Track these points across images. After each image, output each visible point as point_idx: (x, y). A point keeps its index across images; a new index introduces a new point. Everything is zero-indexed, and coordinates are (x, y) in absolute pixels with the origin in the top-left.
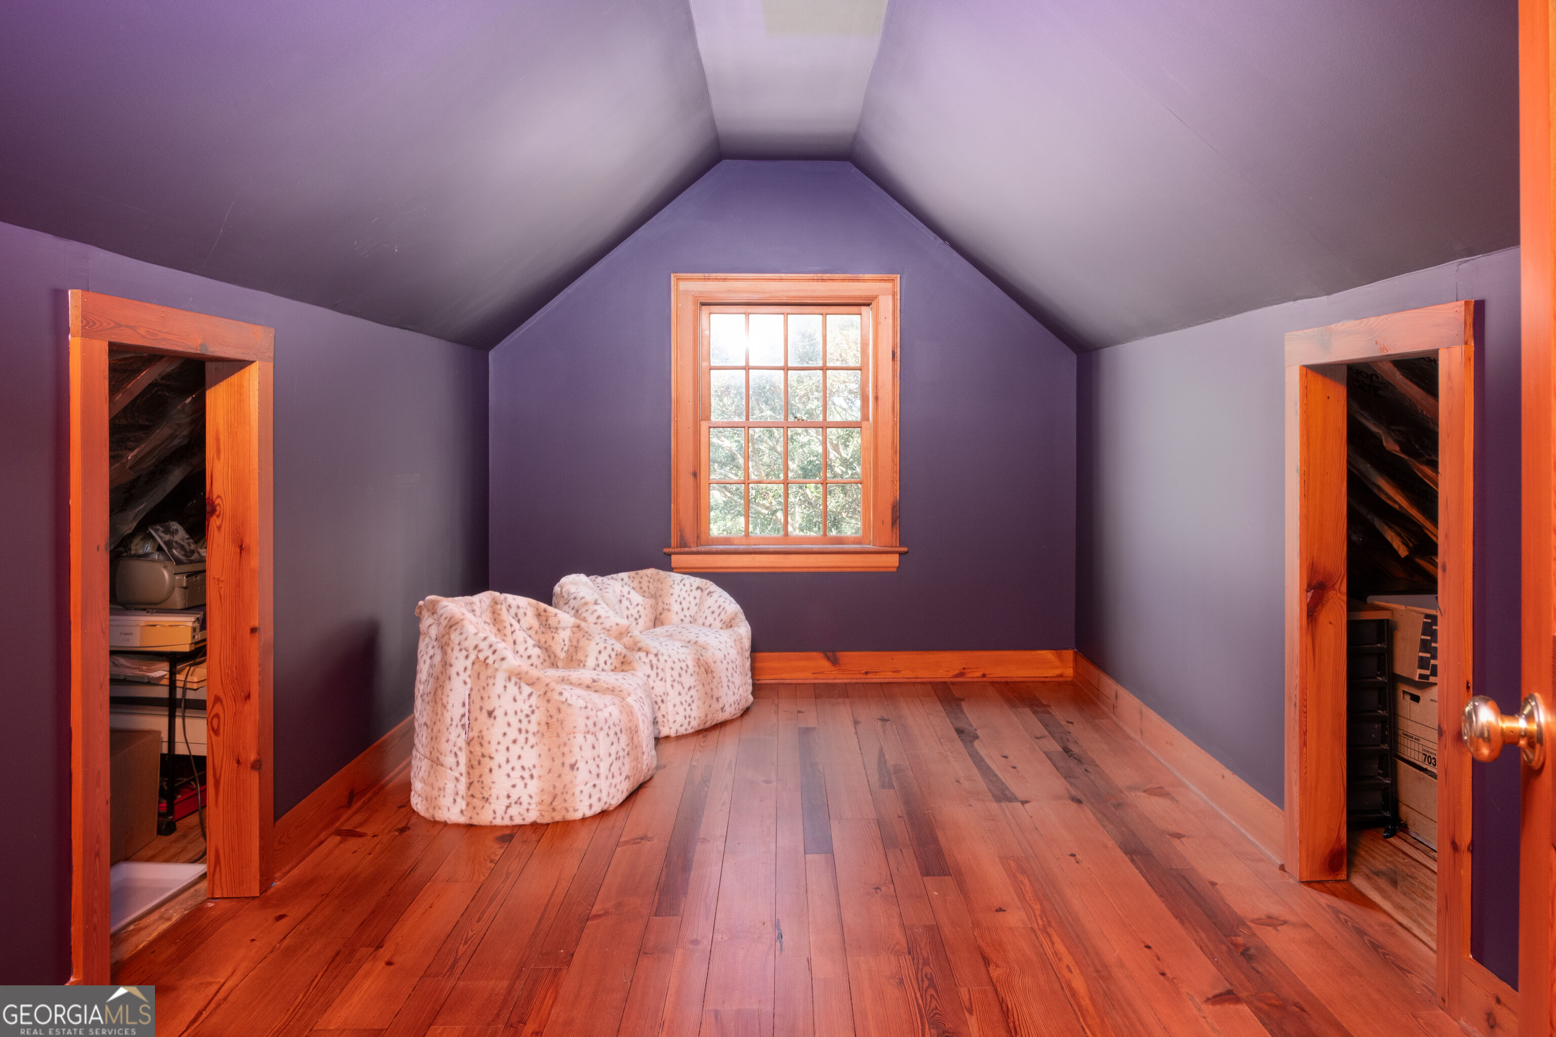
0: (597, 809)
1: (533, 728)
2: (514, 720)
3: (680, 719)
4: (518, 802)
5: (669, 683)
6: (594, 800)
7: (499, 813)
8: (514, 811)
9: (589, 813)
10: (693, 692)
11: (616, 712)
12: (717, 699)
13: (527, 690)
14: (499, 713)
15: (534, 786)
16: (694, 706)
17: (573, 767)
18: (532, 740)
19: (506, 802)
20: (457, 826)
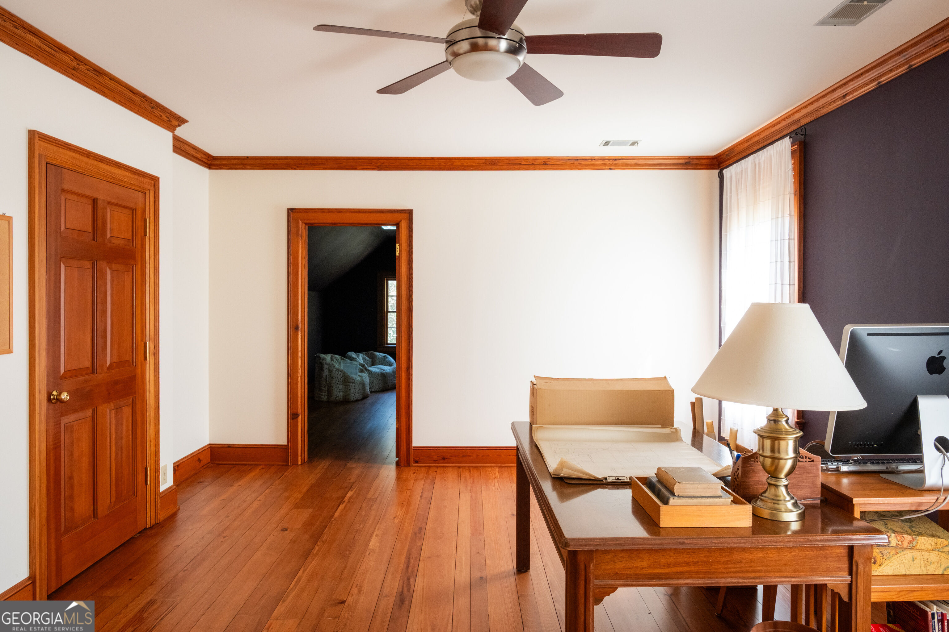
0: (355, 399)
1: (341, 381)
2: (337, 379)
3: (377, 387)
4: (338, 397)
5: (374, 378)
6: (355, 397)
7: (334, 398)
8: (337, 399)
9: (353, 400)
10: (380, 381)
11: (359, 379)
12: (387, 383)
13: (340, 373)
14: (334, 377)
15: (341, 393)
16: (381, 384)
17: (350, 390)
18: (341, 383)
19: (336, 397)
20: (325, 402)
